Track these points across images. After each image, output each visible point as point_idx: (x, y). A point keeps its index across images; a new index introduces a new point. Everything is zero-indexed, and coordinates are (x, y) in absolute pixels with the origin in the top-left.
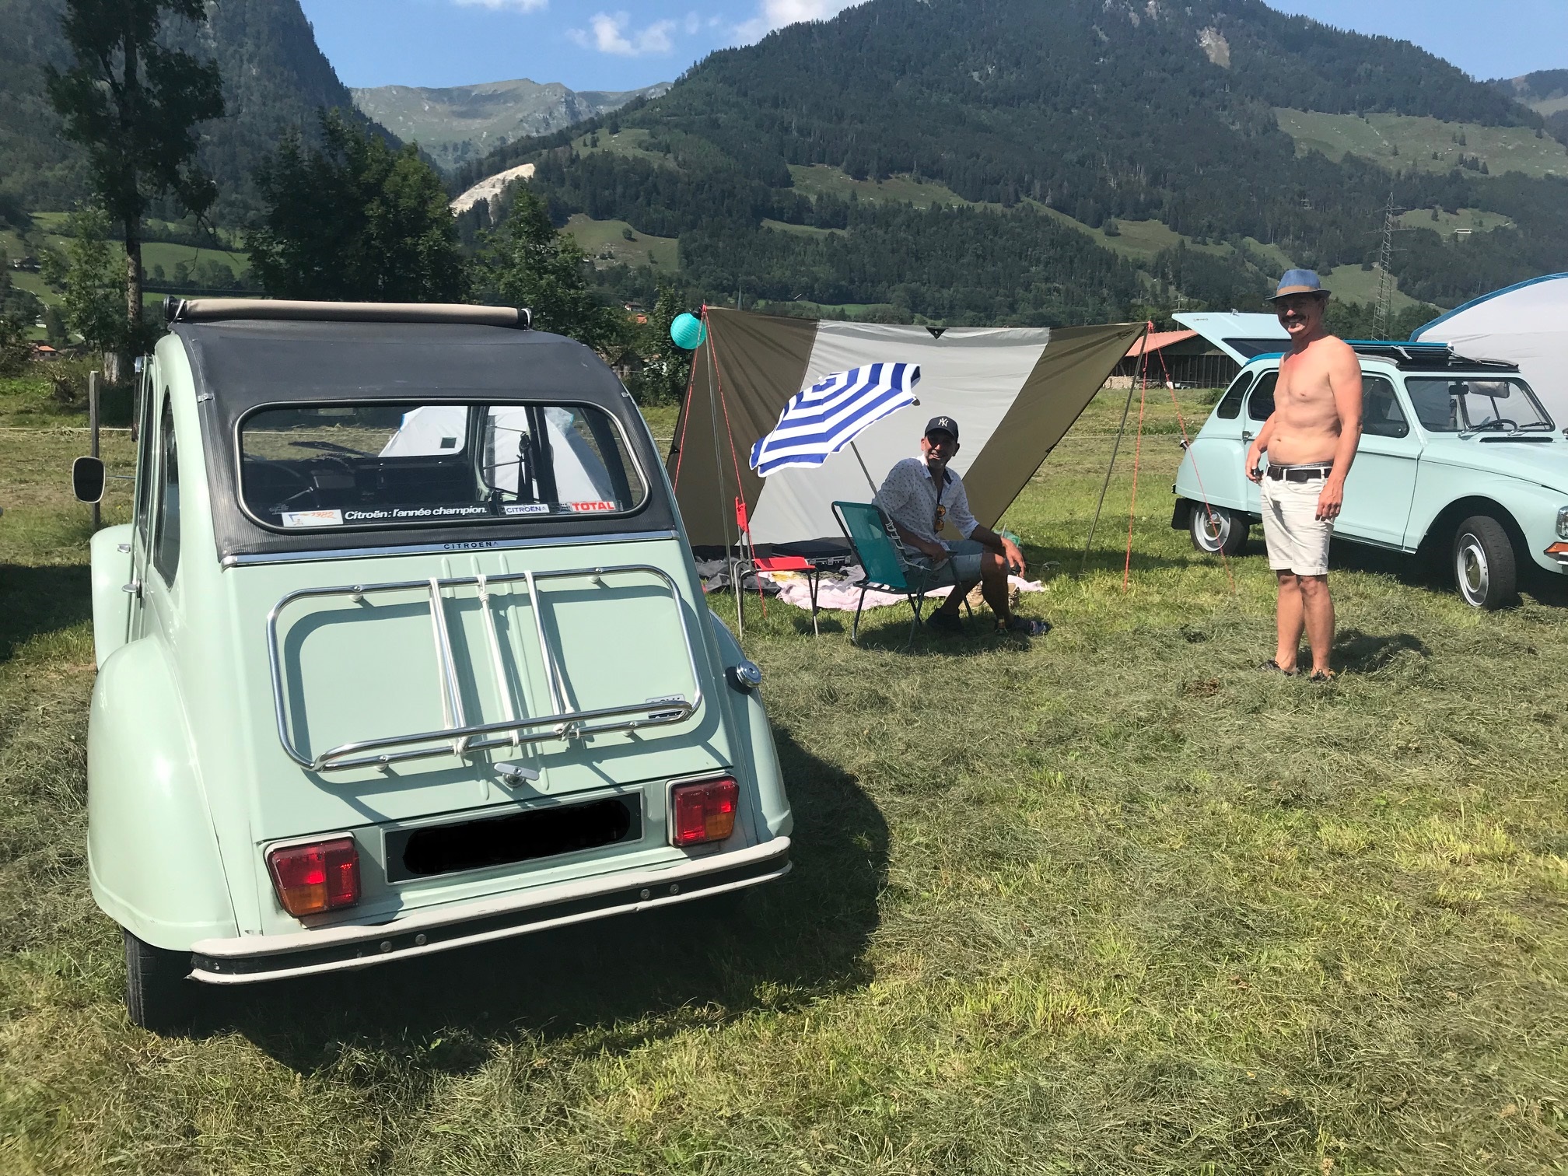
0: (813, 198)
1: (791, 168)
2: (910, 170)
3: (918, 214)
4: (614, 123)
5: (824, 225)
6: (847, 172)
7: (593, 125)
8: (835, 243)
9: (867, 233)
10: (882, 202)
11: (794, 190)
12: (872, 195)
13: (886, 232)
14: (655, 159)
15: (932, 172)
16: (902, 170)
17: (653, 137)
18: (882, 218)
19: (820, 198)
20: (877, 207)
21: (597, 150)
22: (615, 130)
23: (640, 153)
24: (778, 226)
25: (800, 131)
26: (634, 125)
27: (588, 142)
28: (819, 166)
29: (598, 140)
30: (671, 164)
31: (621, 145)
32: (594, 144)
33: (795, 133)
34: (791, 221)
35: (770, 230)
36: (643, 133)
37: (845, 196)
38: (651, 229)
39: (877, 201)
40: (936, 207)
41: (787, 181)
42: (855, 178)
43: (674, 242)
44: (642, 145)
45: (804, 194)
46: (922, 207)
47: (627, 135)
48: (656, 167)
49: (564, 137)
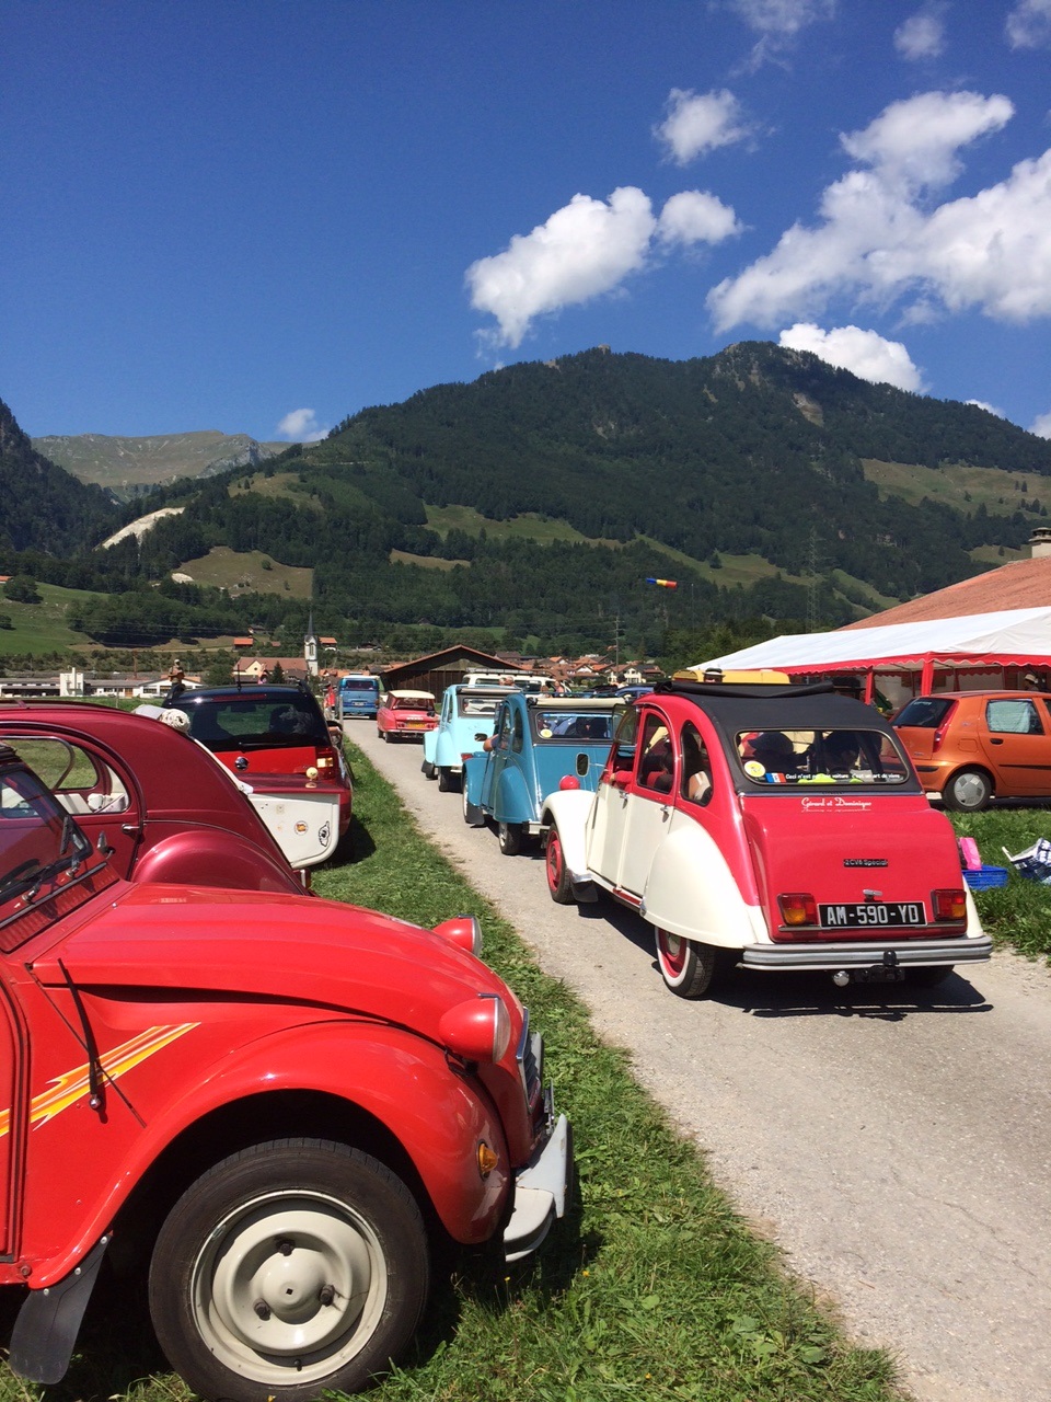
0: (444, 536)
1: (427, 508)
2: (536, 510)
3: (540, 550)
4: (269, 467)
5: (452, 556)
6: (479, 512)
7: (249, 471)
8: (460, 573)
9: (491, 565)
10: (507, 538)
11: (426, 526)
12: (499, 533)
13: (508, 565)
14: (299, 500)
15: (556, 512)
16: (526, 510)
17: (303, 481)
18: (509, 551)
19: (451, 534)
20: (502, 542)
21: (248, 491)
22: (270, 474)
23: (289, 494)
24: (408, 558)
26: (289, 470)
27: (243, 485)
28: (454, 507)
29: (252, 482)
30: (316, 504)
31: (271, 487)
32: (247, 487)
34: (423, 554)
35: (400, 563)
36: (294, 478)
37: (475, 533)
38: (290, 560)
39: (503, 537)
40: (556, 543)
41: (422, 519)
42: (487, 517)
43: (309, 572)
44: (290, 487)
45: (436, 530)
46: (543, 542)
47: (281, 478)
48: (298, 506)
49: (223, 480)
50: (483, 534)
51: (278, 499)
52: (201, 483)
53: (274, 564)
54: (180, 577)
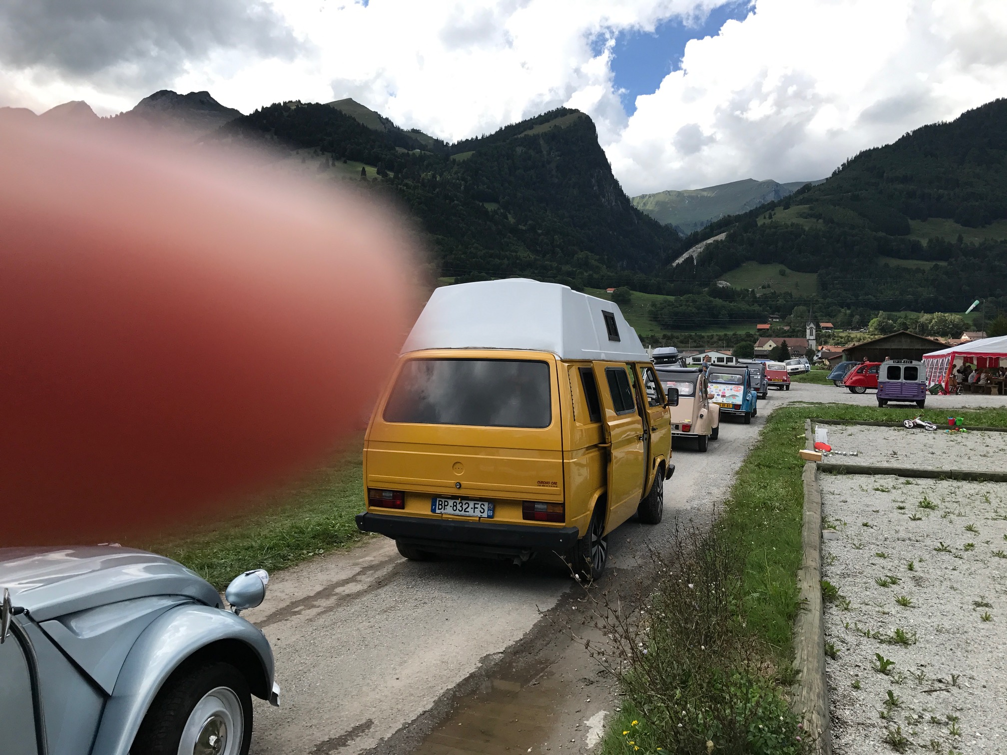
4: (787, 203)
5: (931, 259)
7: (772, 206)
8: (938, 271)
10: (982, 241)
11: (910, 237)
12: (974, 238)
13: (982, 262)
17: (812, 210)
18: (980, 252)
19: (930, 241)
20: (977, 245)
21: (770, 221)
22: (787, 207)
23: (801, 221)
24: (894, 262)
26: (801, 203)
27: (767, 216)
28: (935, 220)
29: (775, 214)
30: (820, 226)
31: (788, 216)
32: (770, 217)
34: (905, 258)
35: (886, 265)
38: (799, 268)
39: (977, 241)
41: (907, 230)
42: (964, 225)
43: (814, 276)
44: (801, 215)
45: (918, 239)
47: (794, 209)
48: (807, 229)
49: (753, 214)
50: (960, 239)
51: (792, 225)
52: (738, 218)
53: (788, 271)
54: (722, 284)
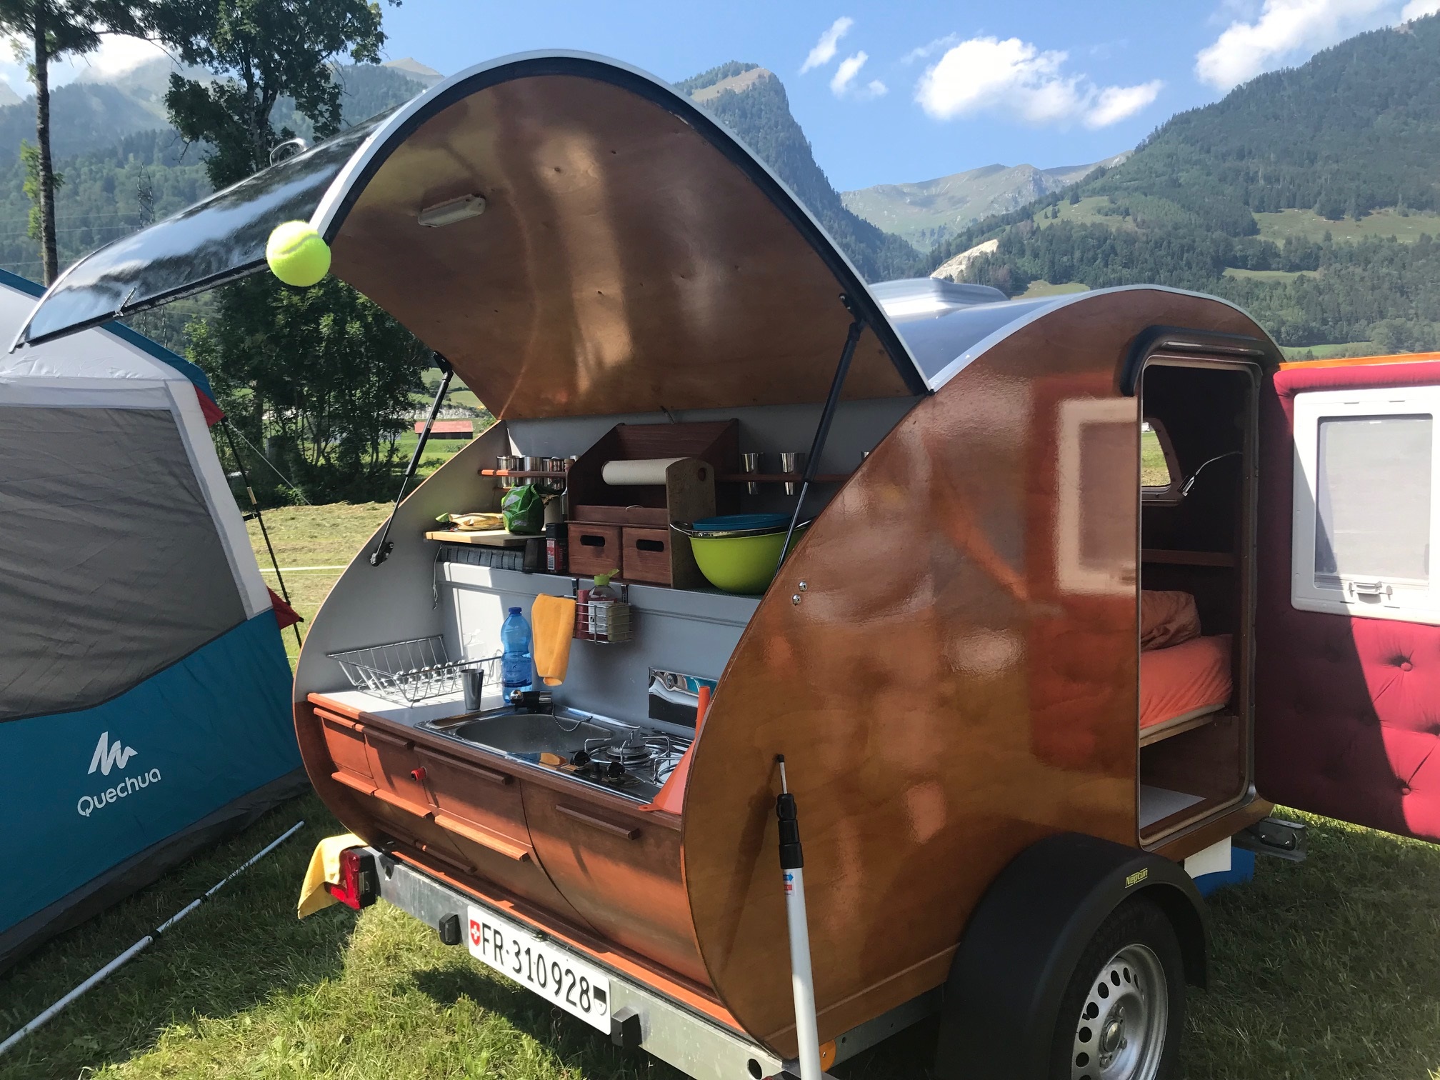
0: (1280, 244)
1: (1256, 216)
2: (1394, 203)
3: (1405, 248)
4: (1075, 194)
5: (1293, 268)
6: (1320, 214)
7: (1055, 199)
8: (1305, 285)
9: (1343, 272)
10: (1361, 239)
11: (1260, 238)
12: (1348, 233)
13: (1364, 270)
14: (1114, 224)
15: (1421, 203)
16: (1383, 204)
17: (1113, 202)
18: (1360, 256)
19: (1289, 242)
20: (1355, 245)
21: (1057, 221)
22: (1075, 200)
23: (1099, 219)
24: (1241, 274)
25: (1268, 179)
26: (1094, 193)
27: (1049, 214)
28: (1288, 211)
29: (1059, 211)
30: (1129, 225)
31: (1081, 214)
32: (1055, 215)
33: (1262, 182)
34: (1256, 268)
35: (1232, 279)
36: (1104, 201)
37: (1319, 238)
39: (1355, 239)
40: (1425, 238)
41: (1253, 229)
42: (1329, 218)
44: (1101, 211)
45: (1271, 240)
46: (1408, 240)
47: (1088, 203)
49: (1028, 212)
